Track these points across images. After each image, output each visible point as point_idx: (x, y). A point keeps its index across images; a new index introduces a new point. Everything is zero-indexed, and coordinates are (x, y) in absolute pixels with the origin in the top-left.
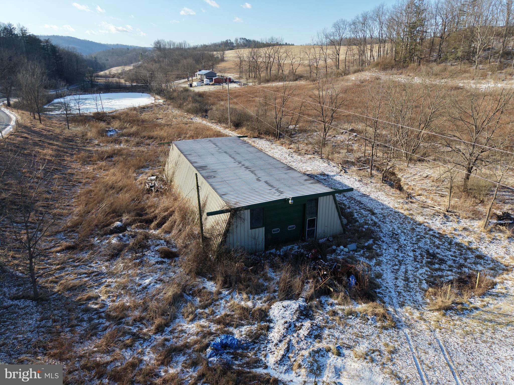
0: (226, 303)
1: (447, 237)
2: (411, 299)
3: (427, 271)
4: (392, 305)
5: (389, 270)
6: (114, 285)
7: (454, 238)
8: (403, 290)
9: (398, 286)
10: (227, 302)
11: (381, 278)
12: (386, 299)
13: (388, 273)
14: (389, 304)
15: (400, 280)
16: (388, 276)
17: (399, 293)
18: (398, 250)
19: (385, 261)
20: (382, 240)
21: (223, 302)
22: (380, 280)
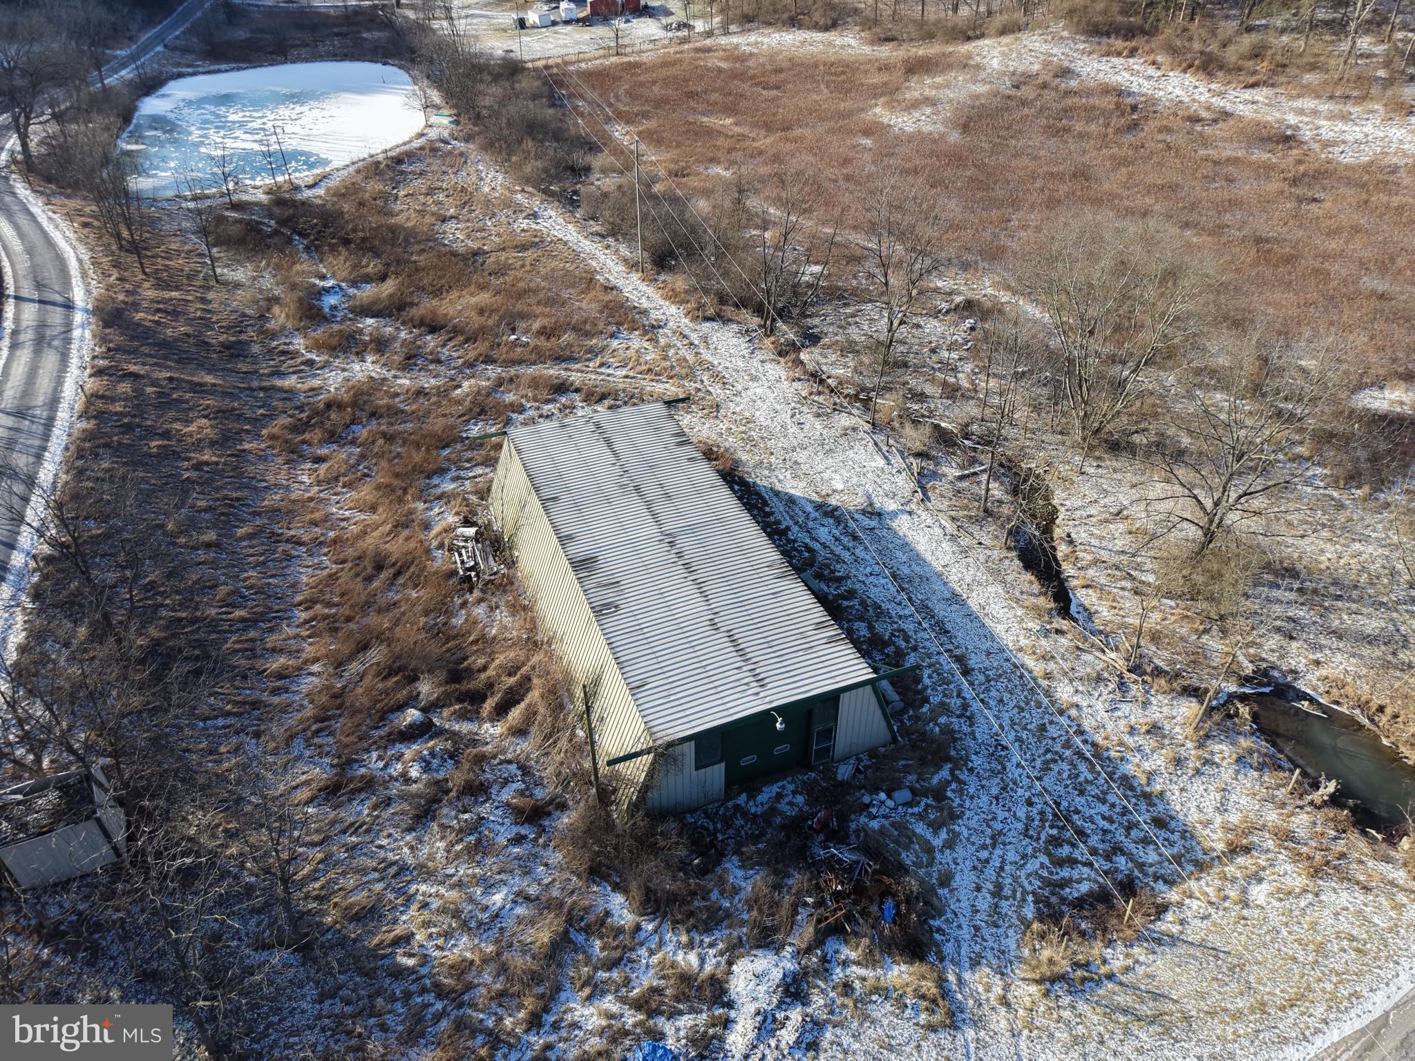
0: (650, 956)
1: (1108, 758)
2: (996, 946)
3: (1042, 866)
4: (956, 963)
5: (967, 863)
6: (435, 904)
7: (1122, 759)
8: (986, 922)
9: (978, 911)
10: (652, 953)
11: (948, 886)
12: (949, 949)
13: (966, 872)
14: (952, 961)
15: (985, 892)
16: (964, 880)
17: (977, 928)
18: (997, 798)
19: (965, 833)
20: (970, 764)
21: (643, 952)
22: (946, 891)
